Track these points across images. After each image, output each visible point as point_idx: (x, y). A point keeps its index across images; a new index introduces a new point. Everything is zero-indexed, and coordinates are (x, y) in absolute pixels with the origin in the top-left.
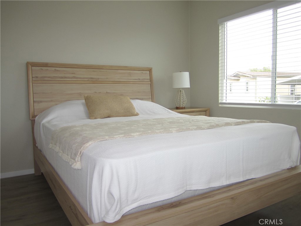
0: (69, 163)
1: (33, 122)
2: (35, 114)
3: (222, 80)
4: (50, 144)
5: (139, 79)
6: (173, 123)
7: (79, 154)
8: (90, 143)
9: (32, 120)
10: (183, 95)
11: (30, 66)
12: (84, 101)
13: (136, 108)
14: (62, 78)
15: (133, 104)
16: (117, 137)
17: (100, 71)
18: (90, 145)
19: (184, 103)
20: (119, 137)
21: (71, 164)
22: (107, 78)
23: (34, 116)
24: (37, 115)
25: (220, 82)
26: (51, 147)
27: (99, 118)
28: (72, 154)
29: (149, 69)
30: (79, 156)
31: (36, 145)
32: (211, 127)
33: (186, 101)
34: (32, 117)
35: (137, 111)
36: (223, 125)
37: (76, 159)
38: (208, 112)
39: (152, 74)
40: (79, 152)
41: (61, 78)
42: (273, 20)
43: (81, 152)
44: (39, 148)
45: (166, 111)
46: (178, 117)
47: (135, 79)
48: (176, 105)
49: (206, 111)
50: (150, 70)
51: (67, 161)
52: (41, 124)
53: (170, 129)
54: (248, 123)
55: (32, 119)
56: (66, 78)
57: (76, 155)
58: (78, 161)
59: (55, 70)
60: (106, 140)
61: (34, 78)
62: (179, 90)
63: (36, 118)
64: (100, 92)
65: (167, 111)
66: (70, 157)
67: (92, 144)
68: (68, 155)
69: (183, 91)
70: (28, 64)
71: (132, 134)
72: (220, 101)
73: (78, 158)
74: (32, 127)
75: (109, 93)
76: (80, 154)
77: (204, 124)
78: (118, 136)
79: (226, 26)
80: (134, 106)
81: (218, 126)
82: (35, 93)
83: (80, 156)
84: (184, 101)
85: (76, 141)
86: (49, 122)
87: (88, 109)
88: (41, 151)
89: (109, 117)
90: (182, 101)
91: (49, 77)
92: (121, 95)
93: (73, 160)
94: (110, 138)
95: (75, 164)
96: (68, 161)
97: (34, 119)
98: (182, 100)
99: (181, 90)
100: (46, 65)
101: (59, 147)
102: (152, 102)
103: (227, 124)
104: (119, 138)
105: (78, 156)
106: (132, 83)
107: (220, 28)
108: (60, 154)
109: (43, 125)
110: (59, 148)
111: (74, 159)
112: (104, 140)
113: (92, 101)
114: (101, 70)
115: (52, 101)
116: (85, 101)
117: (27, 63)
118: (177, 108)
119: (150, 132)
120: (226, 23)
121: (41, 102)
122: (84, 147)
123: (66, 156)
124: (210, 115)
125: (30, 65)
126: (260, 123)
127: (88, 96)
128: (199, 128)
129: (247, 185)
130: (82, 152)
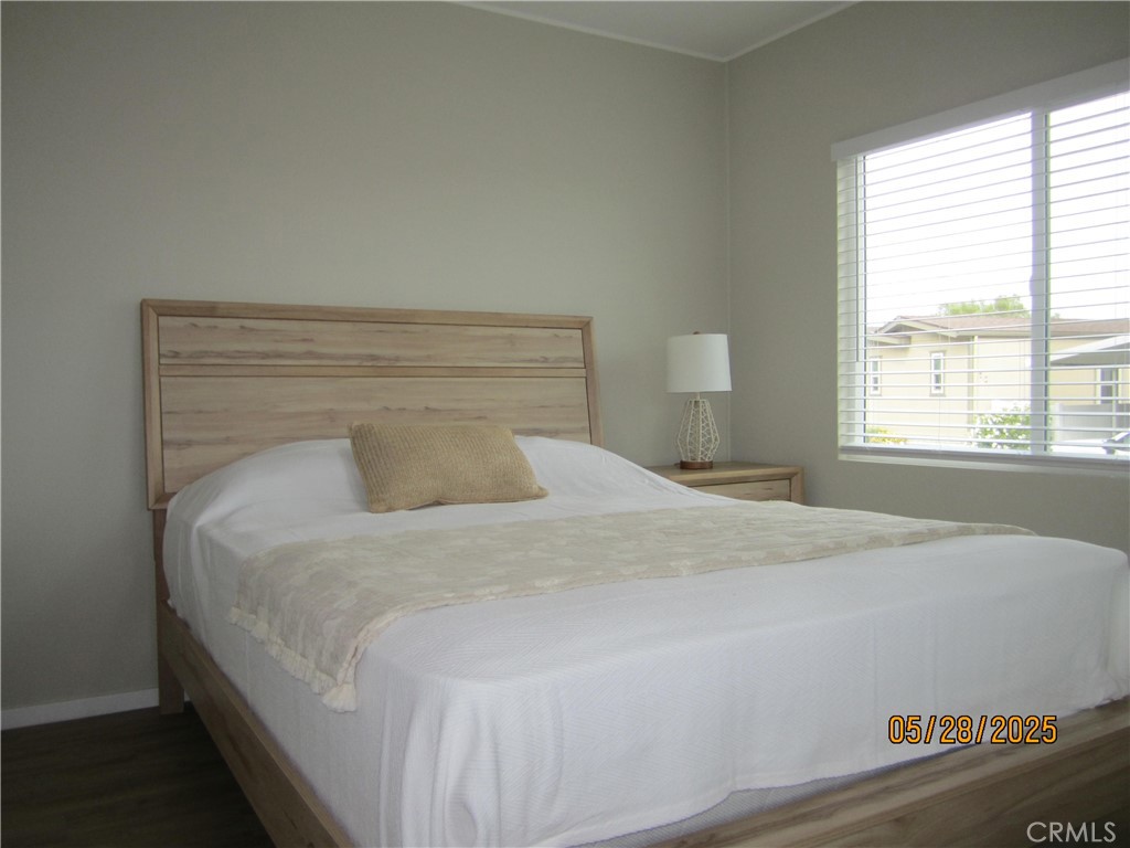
0: (309, 684)
1: (159, 520)
2: (168, 490)
3: (850, 365)
4: (234, 610)
5: (546, 360)
6: (677, 534)
7: (349, 657)
8: (390, 616)
9: (154, 511)
10: (706, 417)
11: (153, 316)
12: (347, 443)
13: (535, 472)
14: (265, 355)
15: (525, 453)
16: (485, 595)
17: (406, 332)
18: (388, 624)
19: (707, 449)
20: (492, 594)
21: (316, 689)
22: (429, 358)
23: (164, 497)
24: (175, 493)
25: (841, 371)
26: (234, 620)
27: (402, 508)
28: (321, 653)
29: (581, 322)
30: (350, 664)
31: (169, 602)
32: (818, 553)
33: (716, 439)
34: (158, 500)
35: (540, 480)
36: (858, 546)
37: (340, 676)
38: (798, 484)
39: (590, 341)
40: (352, 651)
41: (263, 358)
42: (1034, 153)
43: (356, 649)
44: (180, 614)
45: (647, 481)
46: (692, 509)
47: (531, 361)
48: (679, 453)
49: (789, 477)
50: (585, 326)
51: (300, 676)
52: (194, 531)
53: (672, 564)
54: (950, 534)
55: (158, 507)
56: (280, 356)
57: (336, 658)
58: (344, 682)
59: (242, 327)
60: (447, 605)
61: (165, 356)
62: (692, 401)
63: (172, 505)
64: (404, 409)
65: (651, 479)
66: (313, 666)
67: (396, 619)
68: (303, 656)
69: (708, 404)
70: (144, 306)
71: (538, 583)
72: (842, 442)
73: (345, 672)
74: (155, 534)
75: (435, 410)
76: (354, 655)
77: (791, 540)
78: (488, 590)
79: (860, 170)
80: (529, 459)
81: (840, 548)
82: (169, 413)
83: (353, 664)
84: (709, 441)
85: (335, 606)
86: (221, 522)
87: (365, 475)
88: (186, 625)
89: (438, 503)
90: (701, 440)
91: (220, 355)
92: (479, 418)
93: (324, 677)
94: (459, 598)
95: (334, 690)
96: (305, 676)
97: (163, 507)
98: (704, 436)
99: (698, 398)
100: (209, 310)
101: (270, 623)
102: (591, 443)
103: (877, 541)
104: (491, 598)
105: (345, 665)
106: (517, 372)
107: (840, 174)
108: (274, 651)
109: (201, 532)
110: (266, 626)
111: (332, 674)
112: (438, 607)
113: (376, 444)
114: (407, 327)
115: (228, 441)
116: (354, 444)
117: (141, 304)
118: (684, 466)
119: (599, 573)
120: (860, 158)
121: (189, 443)
122: (368, 631)
123: (299, 658)
124: (807, 499)
125: (151, 310)
126: (993, 534)
127: (362, 425)
128: (777, 557)
129: (952, 771)
130: (361, 650)
